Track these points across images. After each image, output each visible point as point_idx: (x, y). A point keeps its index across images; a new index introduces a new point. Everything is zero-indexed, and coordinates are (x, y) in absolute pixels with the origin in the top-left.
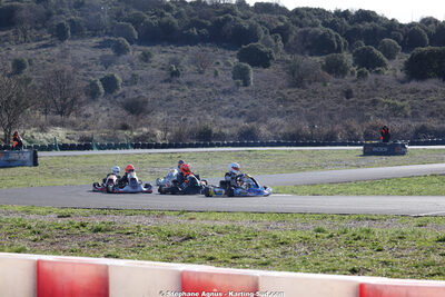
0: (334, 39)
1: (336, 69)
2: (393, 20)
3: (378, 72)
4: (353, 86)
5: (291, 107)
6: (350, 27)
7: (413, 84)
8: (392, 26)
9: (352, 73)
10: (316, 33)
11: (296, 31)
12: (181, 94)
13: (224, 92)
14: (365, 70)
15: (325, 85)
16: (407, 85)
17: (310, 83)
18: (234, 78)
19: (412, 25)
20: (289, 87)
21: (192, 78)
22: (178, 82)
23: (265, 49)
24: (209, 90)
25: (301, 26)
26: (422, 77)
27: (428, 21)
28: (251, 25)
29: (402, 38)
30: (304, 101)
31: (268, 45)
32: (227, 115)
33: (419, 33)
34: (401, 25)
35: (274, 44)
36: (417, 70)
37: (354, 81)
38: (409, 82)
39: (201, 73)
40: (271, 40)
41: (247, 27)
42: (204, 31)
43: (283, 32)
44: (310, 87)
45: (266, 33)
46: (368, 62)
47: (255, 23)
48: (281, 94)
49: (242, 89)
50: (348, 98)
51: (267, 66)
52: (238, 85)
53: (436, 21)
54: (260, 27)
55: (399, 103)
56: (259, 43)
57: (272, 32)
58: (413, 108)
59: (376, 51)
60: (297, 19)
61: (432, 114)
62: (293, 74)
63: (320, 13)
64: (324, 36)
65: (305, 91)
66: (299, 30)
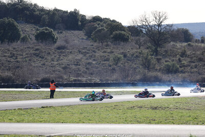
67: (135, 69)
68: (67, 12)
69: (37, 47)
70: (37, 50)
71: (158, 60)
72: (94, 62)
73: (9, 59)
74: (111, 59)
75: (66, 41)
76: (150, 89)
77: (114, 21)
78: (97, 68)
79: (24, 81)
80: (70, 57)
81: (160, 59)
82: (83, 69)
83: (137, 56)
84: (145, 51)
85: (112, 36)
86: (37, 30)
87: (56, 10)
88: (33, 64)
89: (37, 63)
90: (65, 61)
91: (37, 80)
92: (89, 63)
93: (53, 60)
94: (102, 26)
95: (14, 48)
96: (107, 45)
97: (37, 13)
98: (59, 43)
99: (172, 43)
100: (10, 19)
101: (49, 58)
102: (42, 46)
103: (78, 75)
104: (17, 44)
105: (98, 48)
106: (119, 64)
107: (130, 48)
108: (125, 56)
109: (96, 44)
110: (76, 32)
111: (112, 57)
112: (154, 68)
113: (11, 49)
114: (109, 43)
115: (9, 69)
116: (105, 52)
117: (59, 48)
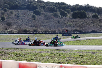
0: (55, 9)
1: (56, 16)
2: (69, 5)
3: (65, 17)
4: (60, 20)
5: (45, 25)
6: (59, 6)
7: (74, 20)
9: (60, 17)
10: (51, 7)
11: (47, 7)
12: (20, 21)
13: (30, 21)
14: (62, 16)
15: (53, 19)
16: (72, 20)
17: (50, 19)
18: (32, 18)
19: (73, 6)
20: (45, 20)
21: (22, 17)
22: (19, 19)
23: (39, 11)
24: (26, 20)
25: (48, 6)
26: (76, 18)
27: (77, 5)
29: (71, 9)
30: (48, 23)
31: (40, 10)
32: (30, 26)
33: (75, 8)
34: (71, 6)
35: (41, 10)
36: (74, 16)
37: (60, 19)
38: (73, 19)
39: (24, 16)
41: (35, 6)
42: (25, 7)
43: (43, 7)
44: (50, 20)
45: (40, 7)
46: (63, 14)
49: (34, 20)
50: (59, 23)
51: (40, 15)
52: (33, 19)
53: (79, 5)
54: (38, 6)
55: (70, 24)
56: (38, 10)
57: (41, 7)
58: (73, 25)
59: (65, 12)
60: (47, 4)
61: (78, 26)
62: (46, 17)
63: (52, 3)
64: (53, 8)
65: (49, 21)
66: (48, 7)
69: (92, 20)
73: (82, 24)
79: (86, 31)
86: (93, 14)
87: (100, 8)
88: (90, 26)
89: (92, 25)
91: (90, 31)
93: (97, 24)
95: (85, 21)
97: (94, 9)
98: (100, 18)
101: (96, 23)
102: (94, 20)
104: (86, 19)
113: (83, 21)
117: (100, 20)
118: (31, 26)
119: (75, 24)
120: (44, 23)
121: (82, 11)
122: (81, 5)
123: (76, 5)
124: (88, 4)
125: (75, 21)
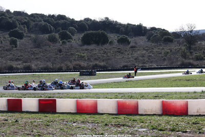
0: (49, 27)
1: (53, 40)
2: (73, 19)
3: (69, 41)
4: (61, 47)
5: (37, 57)
6: (55, 22)
7: (85, 47)
8: (73, 22)
10: (41, 24)
11: (32, 24)
13: (7, 50)
14: (65, 40)
15: (50, 47)
16: (83, 47)
17: (43, 46)
18: (11, 44)
19: (81, 21)
20: (35, 48)
23: (21, 31)
25: (34, 21)
26: (89, 44)
27: (87, 20)
28: (13, 21)
29: (77, 27)
30: (42, 54)
31: (21, 29)
34: (77, 21)
36: (86, 41)
40: (22, 27)
43: (27, 24)
44: (44, 48)
45: (19, 24)
46: (65, 37)
47: (14, 20)
48: (32, 51)
50: (60, 52)
52: (13, 47)
53: (91, 20)
54: (17, 22)
55: (83, 55)
56: (17, 28)
57: (22, 24)
58: (88, 57)
59: (68, 33)
60: (32, 18)
61: (96, 59)
62: (35, 42)
63: (42, 16)
64: (45, 26)
65: (41, 50)
66: (34, 23)
67: (177, 58)
68: (135, 25)
69: (119, 47)
70: (119, 49)
71: (191, 53)
72: (153, 55)
73: (103, 55)
74: (163, 53)
75: (136, 43)
76: (190, 70)
77: (164, 30)
78: (155, 58)
80: (139, 52)
81: (192, 52)
82: (146, 59)
83: (178, 51)
84: (183, 48)
85: (163, 39)
86: (118, 37)
87: (128, 24)
88: (117, 57)
89: (119, 56)
90: (136, 55)
91: (120, 67)
92: (149, 56)
93: (128, 54)
94: (157, 33)
96: (160, 45)
98: (131, 44)
99: (199, 42)
100: (103, 31)
101: (126, 53)
102: (121, 46)
103: (144, 63)
104: (107, 46)
105: (155, 46)
106: (168, 56)
107: (174, 46)
108: (171, 51)
109: (153, 44)
110: (142, 37)
111: (163, 52)
112: (188, 57)
113: (103, 49)
114: (161, 43)
115: (103, 61)
116: (159, 49)
117: (132, 47)
118: (11, 60)
119: (90, 54)
120: (34, 54)
121: (100, 32)
122: (94, 20)
123: (85, 19)
124: (107, 18)
125: (88, 50)
